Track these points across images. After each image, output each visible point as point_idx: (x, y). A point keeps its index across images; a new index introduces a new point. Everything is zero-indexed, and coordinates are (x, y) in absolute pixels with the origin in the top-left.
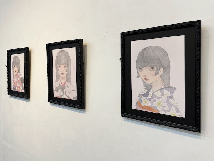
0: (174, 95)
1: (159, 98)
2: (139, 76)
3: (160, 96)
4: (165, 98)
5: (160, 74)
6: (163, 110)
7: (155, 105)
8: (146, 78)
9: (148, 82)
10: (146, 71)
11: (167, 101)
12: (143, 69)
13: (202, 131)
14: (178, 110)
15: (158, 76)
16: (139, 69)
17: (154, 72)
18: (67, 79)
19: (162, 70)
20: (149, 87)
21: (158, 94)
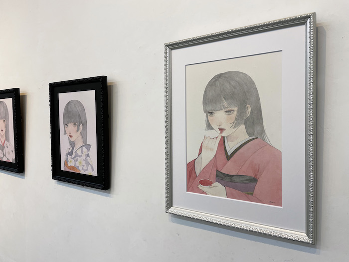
0: (90, 153)
1: (80, 156)
2: (65, 133)
3: (81, 155)
4: (84, 157)
5: (80, 131)
6: (83, 169)
7: (77, 164)
8: (71, 135)
9: (72, 139)
10: (71, 128)
11: (86, 160)
12: (68, 124)
13: (112, 189)
14: (93, 169)
15: (79, 132)
16: (66, 125)
17: (76, 128)
18: (6, 136)
19: (81, 126)
20: (72, 144)
21: (79, 152)
